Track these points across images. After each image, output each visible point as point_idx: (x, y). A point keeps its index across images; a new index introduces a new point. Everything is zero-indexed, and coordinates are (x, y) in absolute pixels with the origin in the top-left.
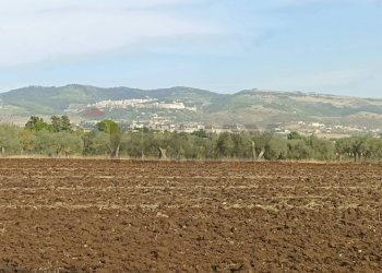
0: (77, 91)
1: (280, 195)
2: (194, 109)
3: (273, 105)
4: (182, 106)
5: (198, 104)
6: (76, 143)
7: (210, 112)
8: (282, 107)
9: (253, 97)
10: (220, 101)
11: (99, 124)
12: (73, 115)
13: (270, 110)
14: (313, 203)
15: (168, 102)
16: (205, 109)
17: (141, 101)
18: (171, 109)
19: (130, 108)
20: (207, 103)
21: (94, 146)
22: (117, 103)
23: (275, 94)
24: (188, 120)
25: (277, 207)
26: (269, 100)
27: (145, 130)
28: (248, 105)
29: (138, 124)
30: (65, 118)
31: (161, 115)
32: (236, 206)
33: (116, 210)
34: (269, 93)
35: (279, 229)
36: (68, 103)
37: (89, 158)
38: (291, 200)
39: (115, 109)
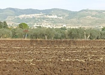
0: (11, 11)
1: (89, 55)
2: (61, 18)
3: (95, 16)
4: (56, 17)
5: (63, 16)
6: (8, 33)
7: (68, 19)
8: (100, 17)
9: (87, 12)
10: (72, 14)
11: (19, 25)
12: (9, 21)
13: (94, 18)
14: (101, 59)
15: (50, 15)
16: (66, 18)
17: (38, 15)
18: (51, 18)
19: (34, 18)
20: (67, 15)
21: (17, 34)
22: (28, 15)
23: (96, 11)
24: (59, 23)
25: (85, 60)
26: (94, 14)
27: (40, 27)
28: (85, 16)
29: (37, 24)
30: (5, 22)
31: (47, 21)
32: (68, 60)
33: (14, 62)
34: (94, 11)
35: (81, 70)
36: (7, 16)
37: (14, 39)
38: (93, 57)
39: (27, 18)
